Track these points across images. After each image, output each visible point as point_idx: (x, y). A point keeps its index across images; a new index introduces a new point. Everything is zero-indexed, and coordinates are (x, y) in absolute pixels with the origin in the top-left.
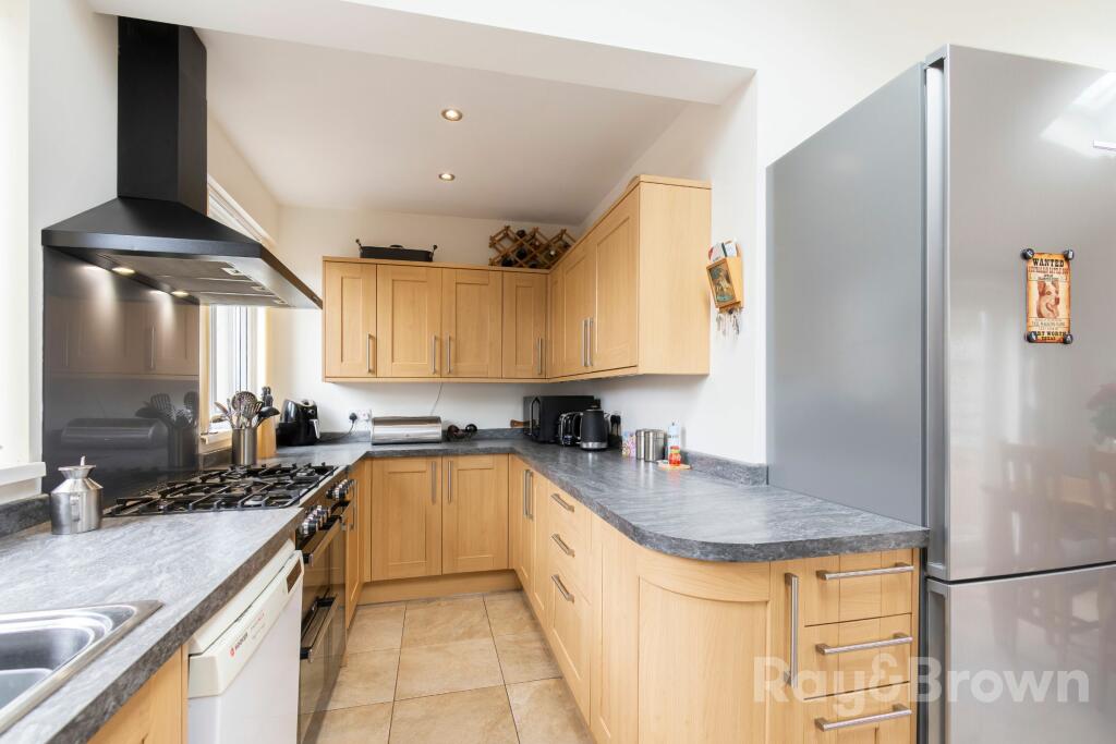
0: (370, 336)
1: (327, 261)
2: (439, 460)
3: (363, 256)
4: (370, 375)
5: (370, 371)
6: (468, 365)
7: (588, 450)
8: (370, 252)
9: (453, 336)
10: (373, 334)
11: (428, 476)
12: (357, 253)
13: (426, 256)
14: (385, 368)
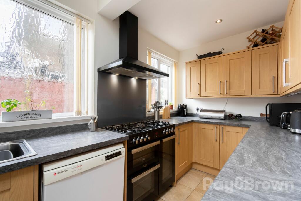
0: (198, 84)
1: (187, 63)
2: (218, 126)
3: (198, 59)
4: (199, 96)
5: (198, 94)
6: (235, 91)
7: (295, 133)
8: (200, 57)
9: (228, 80)
10: (200, 83)
11: (214, 131)
12: (196, 58)
13: (220, 53)
14: (203, 93)
